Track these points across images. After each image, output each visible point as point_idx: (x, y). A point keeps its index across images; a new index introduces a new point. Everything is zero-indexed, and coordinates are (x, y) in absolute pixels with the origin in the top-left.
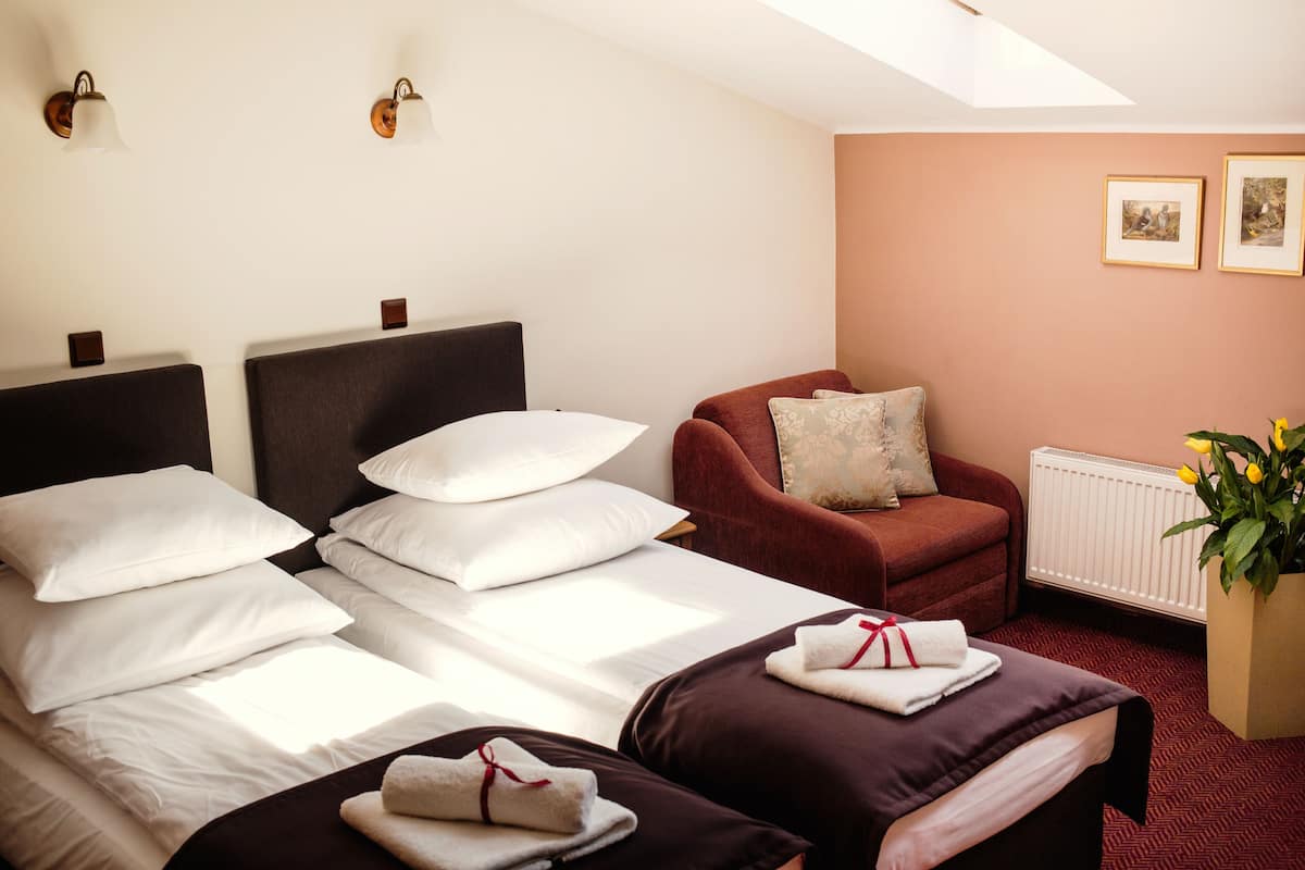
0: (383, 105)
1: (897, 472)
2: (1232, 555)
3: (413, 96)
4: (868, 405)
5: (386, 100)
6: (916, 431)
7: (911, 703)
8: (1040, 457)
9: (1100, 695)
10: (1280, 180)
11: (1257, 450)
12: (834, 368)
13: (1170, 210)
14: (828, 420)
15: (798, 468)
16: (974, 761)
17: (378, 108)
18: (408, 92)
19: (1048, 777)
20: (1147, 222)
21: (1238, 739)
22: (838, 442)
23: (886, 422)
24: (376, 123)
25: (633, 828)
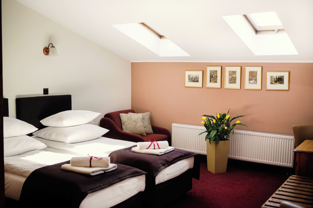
0: (46, 49)
1: (145, 129)
2: (211, 136)
3: (53, 47)
4: (140, 115)
5: (46, 48)
6: (149, 121)
7: (160, 153)
8: (174, 125)
9: (191, 154)
10: (216, 71)
11: (214, 118)
12: (131, 109)
13: (197, 76)
14: (132, 118)
15: (126, 128)
16: (172, 162)
17: (45, 49)
18: (52, 46)
19: (184, 168)
20: (193, 79)
21: (213, 174)
22: (134, 122)
23: (143, 119)
24: (44, 52)
25: (116, 168)
